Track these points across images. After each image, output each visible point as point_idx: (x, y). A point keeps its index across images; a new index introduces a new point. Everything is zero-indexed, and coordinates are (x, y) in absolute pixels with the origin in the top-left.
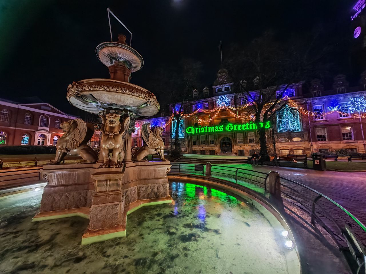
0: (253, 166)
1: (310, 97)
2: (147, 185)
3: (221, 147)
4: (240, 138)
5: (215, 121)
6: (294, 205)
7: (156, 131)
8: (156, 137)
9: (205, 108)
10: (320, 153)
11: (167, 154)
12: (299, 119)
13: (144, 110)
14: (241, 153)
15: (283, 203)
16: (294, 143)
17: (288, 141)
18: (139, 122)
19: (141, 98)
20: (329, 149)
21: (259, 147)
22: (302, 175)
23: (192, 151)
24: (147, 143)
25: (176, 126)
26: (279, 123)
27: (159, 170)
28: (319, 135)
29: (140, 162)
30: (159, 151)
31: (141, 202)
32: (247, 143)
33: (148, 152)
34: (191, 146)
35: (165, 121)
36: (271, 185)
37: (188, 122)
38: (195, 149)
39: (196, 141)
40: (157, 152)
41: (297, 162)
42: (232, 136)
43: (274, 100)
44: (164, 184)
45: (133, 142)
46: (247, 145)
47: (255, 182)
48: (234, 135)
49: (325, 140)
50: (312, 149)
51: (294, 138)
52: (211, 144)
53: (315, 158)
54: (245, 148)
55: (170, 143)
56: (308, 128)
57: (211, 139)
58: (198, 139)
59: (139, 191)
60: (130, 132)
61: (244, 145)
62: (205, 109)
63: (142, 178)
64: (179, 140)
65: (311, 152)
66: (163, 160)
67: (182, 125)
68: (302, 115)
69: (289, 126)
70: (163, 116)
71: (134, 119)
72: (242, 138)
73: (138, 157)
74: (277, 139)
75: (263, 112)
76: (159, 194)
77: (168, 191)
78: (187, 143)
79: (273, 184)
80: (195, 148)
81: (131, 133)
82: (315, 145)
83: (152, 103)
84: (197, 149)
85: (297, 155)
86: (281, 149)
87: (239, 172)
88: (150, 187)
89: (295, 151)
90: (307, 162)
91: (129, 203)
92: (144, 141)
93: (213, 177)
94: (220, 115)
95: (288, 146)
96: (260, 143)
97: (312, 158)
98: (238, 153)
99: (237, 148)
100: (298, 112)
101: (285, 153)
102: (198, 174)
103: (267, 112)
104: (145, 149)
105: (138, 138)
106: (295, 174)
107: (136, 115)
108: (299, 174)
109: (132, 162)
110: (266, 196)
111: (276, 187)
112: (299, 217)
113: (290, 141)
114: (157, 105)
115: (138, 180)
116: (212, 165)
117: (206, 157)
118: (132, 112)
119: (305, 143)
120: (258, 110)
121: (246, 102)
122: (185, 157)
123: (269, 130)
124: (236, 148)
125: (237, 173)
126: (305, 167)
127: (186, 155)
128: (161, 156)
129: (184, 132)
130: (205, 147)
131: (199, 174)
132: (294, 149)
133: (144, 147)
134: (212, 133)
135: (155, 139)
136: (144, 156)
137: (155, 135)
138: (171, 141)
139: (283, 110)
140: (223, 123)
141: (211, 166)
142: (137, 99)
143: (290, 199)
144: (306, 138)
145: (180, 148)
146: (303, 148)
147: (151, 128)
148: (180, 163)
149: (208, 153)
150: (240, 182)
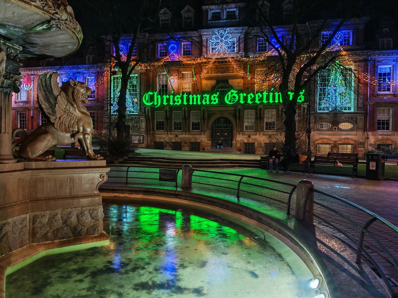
0: (270, 173)
1: (375, 50)
2: (53, 212)
3: (212, 137)
4: (250, 120)
5: (204, 82)
6: (333, 237)
7: (73, 93)
8: (73, 105)
9: (184, 51)
10: (377, 151)
11: (98, 148)
12: (353, 88)
13: (44, 40)
14: (249, 148)
15: (315, 234)
16: (339, 132)
17: (331, 129)
18: (30, 73)
19: (35, 6)
20: (391, 145)
21: (281, 138)
22: (348, 188)
23: (154, 142)
24: (52, 119)
25: (119, 87)
26: (320, 95)
27: (80, 179)
28: (380, 121)
29: (36, 160)
30: (81, 137)
31: (40, 249)
32: (262, 130)
33: (54, 138)
34: (151, 132)
35: (95, 73)
36: (298, 204)
37: (148, 81)
38: (160, 138)
39: (163, 122)
40: (77, 140)
41: (342, 165)
42: (235, 116)
43: (315, 50)
44: (92, 208)
45: (15, 119)
46: (261, 133)
47: (272, 201)
48: (238, 114)
49: (388, 128)
50: (367, 144)
51: (342, 124)
52: (193, 129)
53: (370, 158)
54: (256, 139)
55: (106, 125)
56: (364, 107)
57: (193, 119)
58: (168, 118)
59: (33, 224)
60: (8, 90)
61: (256, 134)
62: (184, 55)
63: (40, 195)
64: (127, 118)
65: (365, 149)
66: (89, 158)
67: (133, 86)
68: (359, 81)
69: (336, 100)
70: (89, 63)
71: (18, 60)
72: (253, 121)
73: (28, 149)
74: (315, 123)
75: (296, 70)
76: (81, 230)
77: (101, 222)
78: (143, 125)
79: (302, 202)
80: (161, 136)
81: (10, 92)
82: (373, 137)
83: (63, 22)
84: (164, 138)
85: (343, 154)
86: (318, 142)
87: (244, 183)
88: (59, 216)
89: (340, 146)
90: (357, 166)
91: (10, 250)
92: (44, 114)
93: (195, 192)
94: (214, 69)
95: (330, 137)
96: (285, 130)
97: (365, 159)
98: (243, 149)
99: (243, 139)
100: (353, 75)
101: (325, 150)
102: (166, 188)
103: (302, 70)
104: (46, 133)
105: (29, 110)
106: (338, 187)
107: (21, 49)
108: (344, 186)
109: (16, 161)
110: (289, 224)
111: (307, 208)
112: (339, 255)
113: (335, 129)
114: (75, 29)
115: (30, 201)
116: (194, 170)
117: (183, 155)
118: (12, 42)
119: (358, 133)
120: (286, 64)
121: (266, 47)
122: (140, 154)
123: (302, 106)
124: (240, 139)
125: (241, 184)
126: (354, 174)
127: (143, 151)
128: (86, 149)
129: (139, 102)
130: (182, 136)
131: (169, 187)
132: (340, 144)
133: (44, 128)
134: (197, 107)
135: (71, 109)
136: (45, 148)
137: (73, 100)
138: (107, 120)
139: (329, 70)
140: (218, 88)
141: (191, 172)
142: (24, 8)
143: (326, 228)
144: (361, 124)
145: (128, 136)
146: (352, 142)
147: (60, 85)
148: (129, 167)
149: (187, 148)
150: (244, 202)
